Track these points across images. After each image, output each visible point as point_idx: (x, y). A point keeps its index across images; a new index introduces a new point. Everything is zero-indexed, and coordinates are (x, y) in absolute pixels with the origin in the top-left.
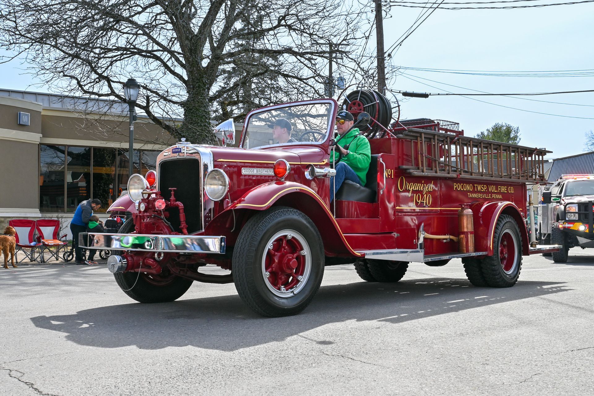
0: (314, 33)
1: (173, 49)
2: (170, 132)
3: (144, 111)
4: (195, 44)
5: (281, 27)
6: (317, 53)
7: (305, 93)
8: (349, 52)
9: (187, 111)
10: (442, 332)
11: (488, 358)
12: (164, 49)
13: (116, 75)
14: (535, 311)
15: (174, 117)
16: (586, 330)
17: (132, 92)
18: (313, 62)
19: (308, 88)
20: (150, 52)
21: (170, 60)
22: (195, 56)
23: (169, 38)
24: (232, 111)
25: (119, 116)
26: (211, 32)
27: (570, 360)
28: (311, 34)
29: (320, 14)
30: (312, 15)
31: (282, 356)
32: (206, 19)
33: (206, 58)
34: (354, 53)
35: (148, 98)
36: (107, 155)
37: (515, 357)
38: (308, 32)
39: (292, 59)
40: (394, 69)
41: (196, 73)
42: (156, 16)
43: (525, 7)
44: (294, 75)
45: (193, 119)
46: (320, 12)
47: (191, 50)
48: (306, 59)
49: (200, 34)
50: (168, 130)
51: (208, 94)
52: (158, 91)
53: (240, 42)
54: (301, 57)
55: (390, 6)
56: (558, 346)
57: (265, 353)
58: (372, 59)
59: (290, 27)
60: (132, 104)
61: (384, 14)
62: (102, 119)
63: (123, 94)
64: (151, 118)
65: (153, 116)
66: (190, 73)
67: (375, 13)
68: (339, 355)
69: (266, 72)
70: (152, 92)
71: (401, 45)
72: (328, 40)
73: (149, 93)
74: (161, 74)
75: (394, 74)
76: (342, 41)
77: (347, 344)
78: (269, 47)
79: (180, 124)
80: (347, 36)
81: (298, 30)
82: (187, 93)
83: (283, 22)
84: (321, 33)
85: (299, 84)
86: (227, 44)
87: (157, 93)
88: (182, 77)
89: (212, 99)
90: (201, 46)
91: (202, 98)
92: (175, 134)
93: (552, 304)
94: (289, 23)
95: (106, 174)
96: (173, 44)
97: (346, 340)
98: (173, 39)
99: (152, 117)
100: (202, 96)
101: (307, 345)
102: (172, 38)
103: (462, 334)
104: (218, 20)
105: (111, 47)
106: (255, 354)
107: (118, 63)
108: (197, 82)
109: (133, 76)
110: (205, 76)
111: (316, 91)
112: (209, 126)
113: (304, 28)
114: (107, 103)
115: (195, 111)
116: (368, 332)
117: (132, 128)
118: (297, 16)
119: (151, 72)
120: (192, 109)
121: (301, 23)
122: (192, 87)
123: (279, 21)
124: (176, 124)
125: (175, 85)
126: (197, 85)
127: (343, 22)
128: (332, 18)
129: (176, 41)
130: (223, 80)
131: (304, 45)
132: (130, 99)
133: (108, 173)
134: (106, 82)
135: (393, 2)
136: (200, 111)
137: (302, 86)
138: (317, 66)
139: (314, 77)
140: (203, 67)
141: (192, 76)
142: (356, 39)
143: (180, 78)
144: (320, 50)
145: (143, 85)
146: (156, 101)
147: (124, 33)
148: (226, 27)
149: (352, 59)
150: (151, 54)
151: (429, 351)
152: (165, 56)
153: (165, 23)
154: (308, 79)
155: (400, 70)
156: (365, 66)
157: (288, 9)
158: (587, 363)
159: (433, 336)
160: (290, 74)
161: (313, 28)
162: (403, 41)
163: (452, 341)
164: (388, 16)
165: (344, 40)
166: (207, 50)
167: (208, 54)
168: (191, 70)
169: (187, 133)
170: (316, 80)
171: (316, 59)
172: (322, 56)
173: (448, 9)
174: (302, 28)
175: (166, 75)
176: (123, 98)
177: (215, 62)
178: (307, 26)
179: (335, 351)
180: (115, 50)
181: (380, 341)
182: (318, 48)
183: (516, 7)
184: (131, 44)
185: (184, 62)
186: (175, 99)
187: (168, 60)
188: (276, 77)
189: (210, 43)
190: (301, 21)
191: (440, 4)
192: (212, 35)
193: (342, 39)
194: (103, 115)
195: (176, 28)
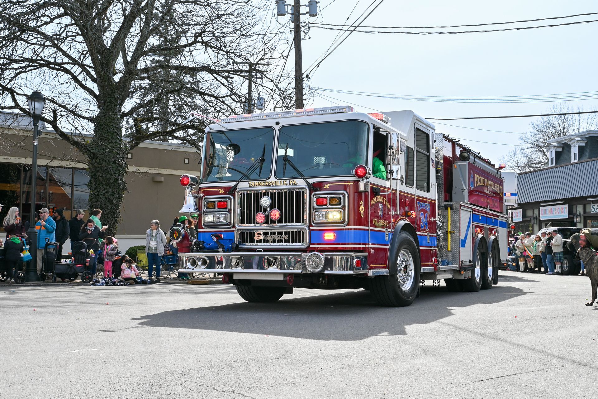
0: (231, 51)
1: (84, 63)
2: (78, 148)
3: (51, 126)
4: (108, 57)
5: (198, 44)
6: (234, 71)
7: (222, 112)
8: (266, 72)
9: (97, 126)
10: (344, 363)
11: (387, 392)
12: (75, 62)
13: (21, 88)
14: (440, 338)
15: (84, 132)
16: (489, 358)
17: (37, 105)
18: (230, 80)
19: (225, 107)
20: (59, 64)
21: (82, 74)
22: (107, 70)
23: (81, 51)
24: (148, 128)
25: (24, 131)
26: (124, 46)
27: (470, 393)
28: (227, 52)
29: (238, 32)
30: (230, 33)
31: (168, 392)
32: (119, 32)
33: (119, 72)
34: (271, 73)
35: (55, 112)
36: (13, 170)
37: (415, 391)
38: (225, 50)
39: (208, 76)
40: (312, 90)
41: (108, 88)
42: (65, 27)
43: (440, 33)
44: (210, 93)
45: (104, 135)
46: (237, 30)
47: (103, 63)
48: (223, 77)
49: (112, 48)
50: (76, 146)
51: (120, 110)
52: (67, 106)
53: (157, 58)
54: (217, 74)
55: (309, 27)
56: (459, 377)
57: (150, 390)
58: (290, 79)
59: (206, 44)
60: (37, 118)
61: (302, 34)
62: (4, 132)
63: (27, 107)
64: (57, 133)
65: (61, 131)
66: (101, 88)
67: (293, 33)
68: (231, 390)
69: (181, 89)
70: (60, 106)
71: (318, 66)
72: (245, 59)
73: (57, 107)
74: (71, 88)
75: (312, 95)
76: (260, 60)
77: (242, 377)
78: (185, 64)
79: (89, 140)
80: (264, 55)
81: (215, 48)
82: (98, 108)
83: (199, 39)
84: (238, 51)
85: (215, 102)
86: (141, 59)
87: (65, 107)
88: (92, 91)
89: (124, 115)
90: (113, 61)
91: (114, 113)
92: (84, 151)
93: (459, 330)
94: (206, 40)
95: (11, 191)
96: (84, 57)
97: (241, 373)
98: (85, 52)
99: (59, 132)
100: (113, 112)
101: (198, 379)
102: (83, 51)
103: (364, 365)
104: (132, 34)
105: (17, 58)
106: (138, 391)
107: (23, 75)
108: (109, 97)
109: (39, 88)
110: (116, 91)
111: (232, 110)
112: (120, 143)
113: (221, 45)
114: (10, 116)
115: (106, 127)
116: (266, 363)
117: (36, 143)
118: (213, 33)
119: (61, 86)
120: (102, 125)
121: (217, 40)
122: (103, 102)
123: (196, 37)
124: (86, 140)
125: (85, 100)
126: (108, 100)
127: (261, 41)
128: (249, 36)
129: (88, 55)
130: (139, 96)
131: (220, 63)
132: (34, 113)
133: (12, 190)
134: (9, 94)
135: (312, 23)
136: (111, 127)
137: (219, 104)
138: (234, 85)
139: (230, 96)
140: (115, 82)
141: (103, 90)
142: (273, 59)
143: (91, 92)
144: (237, 68)
145: (50, 98)
146: (65, 116)
147: (32, 44)
148: (140, 42)
149: (269, 79)
150: (61, 67)
151: (327, 385)
152: (76, 70)
153: (77, 35)
154: (224, 97)
155: (318, 91)
156: (282, 86)
157: (205, 25)
158: (487, 396)
159: (333, 368)
160: (206, 92)
161: (230, 46)
162: (320, 63)
163: (352, 373)
164: (307, 37)
165: (261, 59)
166: (119, 65)
167: (121, 69)
168: (102, 85)
169: (97, 150)
170: (232, 99)
171: (233, 78)
172: (239, 75)
173: (366, 32)
174: (219, 45)
175: (76, 90)
176: (27, 111)
177: (127, 78)
178: (223, 43)
179: (227, 386)
180: (21, 61)
181: (276, 374)
182: (234, 67)
183: (431, 33)
184: (38, 55)
185: (95, 76)
186: (85, 114)
187: (80, 74)
188: (192, 94)
189: (123, 57)
190: (217, 38)
191: (356, 27)
192: (126, 50)
193: (259, 58)
194: (6, 129)
195: (87, 40)
